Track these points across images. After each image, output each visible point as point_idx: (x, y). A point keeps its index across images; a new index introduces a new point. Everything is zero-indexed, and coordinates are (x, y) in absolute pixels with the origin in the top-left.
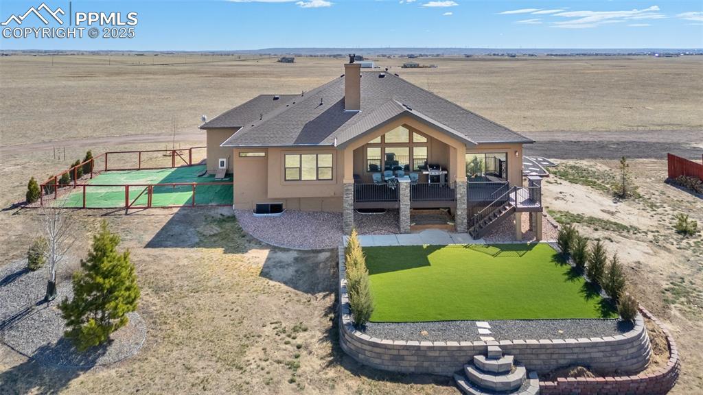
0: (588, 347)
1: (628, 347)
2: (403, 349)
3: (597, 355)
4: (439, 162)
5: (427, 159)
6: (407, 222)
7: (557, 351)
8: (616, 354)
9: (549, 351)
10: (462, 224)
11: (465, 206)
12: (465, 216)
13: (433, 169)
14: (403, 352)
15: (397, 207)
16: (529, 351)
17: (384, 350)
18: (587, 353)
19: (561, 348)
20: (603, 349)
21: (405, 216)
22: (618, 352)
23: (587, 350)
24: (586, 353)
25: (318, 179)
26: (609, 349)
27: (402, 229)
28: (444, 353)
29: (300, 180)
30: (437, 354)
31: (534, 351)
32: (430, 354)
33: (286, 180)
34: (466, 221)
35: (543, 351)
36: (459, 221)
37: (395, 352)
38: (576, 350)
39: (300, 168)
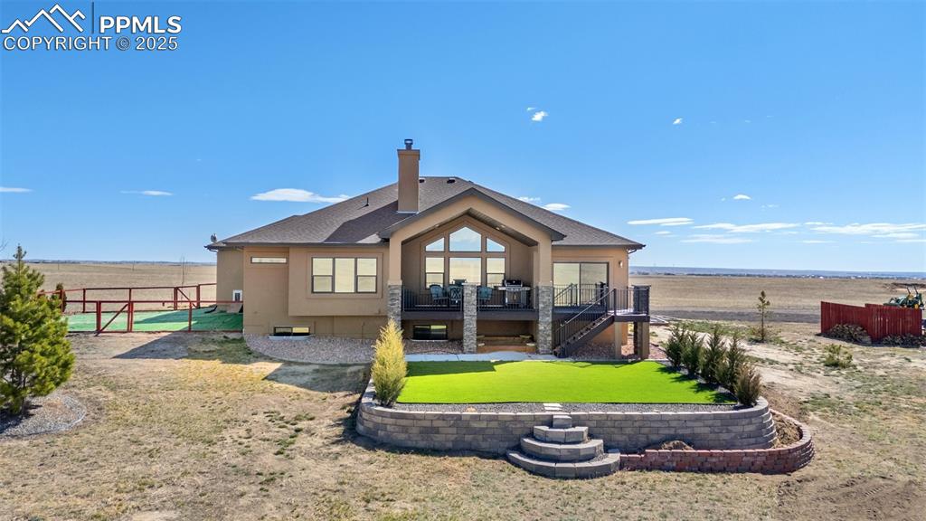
0: (690, 421)
1: (744, 423)
2: (438, 419)
3: (701, 430)
4: (520, 277)
5: (505, 274)
6: (472, 339)
7: (649, 424)
8: (727, 429)
9: (637, 424)
10: (545, 342)
11: (549, 319)
12: (550, 332)
13: (512, 283)
14: (437, 424)
15: (459, 318)
16: (609, 423)
17: (412, 421)
18: (689, 427)
19: (654, 421)
20: (710, 422)
21: (470, 331)
22: (729, 428)
23: (689, 424)
24: (687, 427)
25: (356, 292)
26: (718, 423)
27: (465, 348)
28: (494, 424)
29: (333, 292)
30: (484, 425)
31: (616, 423)
32: (475, 425)
33: (313, 292)
34: (550, 338)
35: (630, 422)
36: (540, 338)
37: (427, 424)
38: (674, 424)
39: (333, 277)
